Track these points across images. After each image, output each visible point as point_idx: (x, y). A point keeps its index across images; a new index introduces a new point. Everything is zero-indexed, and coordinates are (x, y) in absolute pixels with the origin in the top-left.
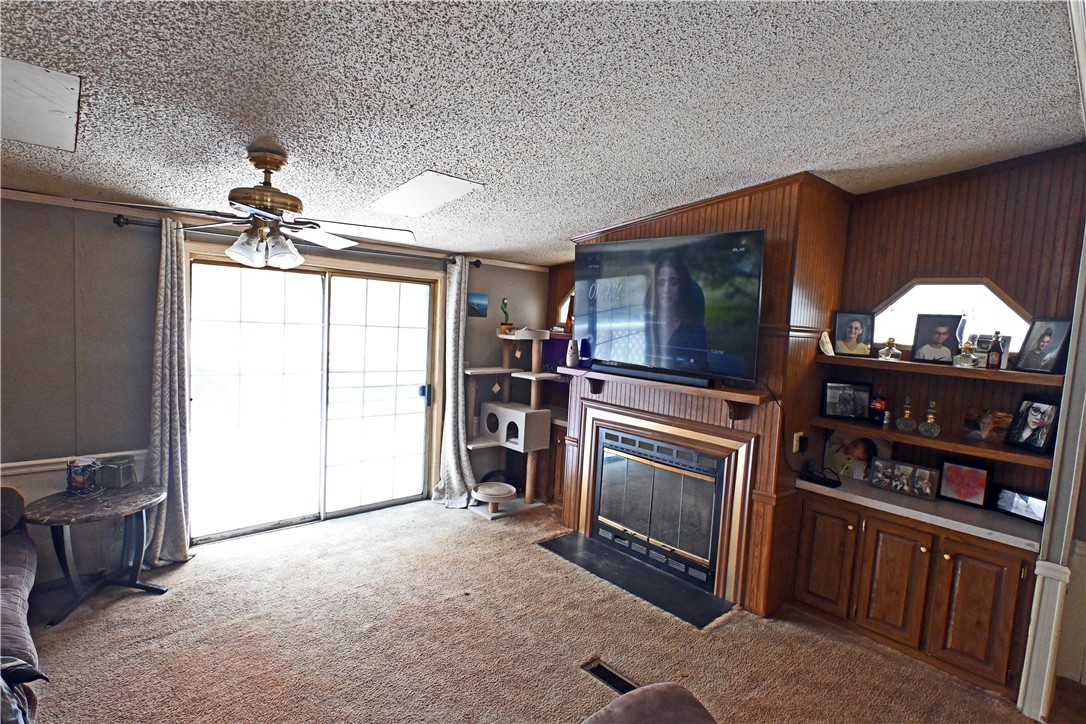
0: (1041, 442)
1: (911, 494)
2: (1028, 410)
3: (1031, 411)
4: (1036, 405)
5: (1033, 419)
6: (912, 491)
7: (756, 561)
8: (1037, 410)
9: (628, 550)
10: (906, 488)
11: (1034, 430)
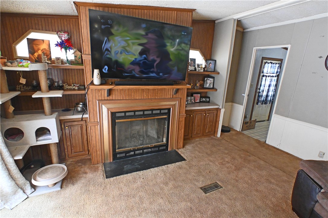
0: (212, 86)
1: (191, 104)
2: (207, 80)
3: (208, 80)
4: (208, 79)
5: (208, 82)
6: (191, 103)
7: (180, 134)
8: (209, 80)
9: (135, 155)
10: (190, 103)
11: (210, 84)
